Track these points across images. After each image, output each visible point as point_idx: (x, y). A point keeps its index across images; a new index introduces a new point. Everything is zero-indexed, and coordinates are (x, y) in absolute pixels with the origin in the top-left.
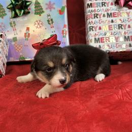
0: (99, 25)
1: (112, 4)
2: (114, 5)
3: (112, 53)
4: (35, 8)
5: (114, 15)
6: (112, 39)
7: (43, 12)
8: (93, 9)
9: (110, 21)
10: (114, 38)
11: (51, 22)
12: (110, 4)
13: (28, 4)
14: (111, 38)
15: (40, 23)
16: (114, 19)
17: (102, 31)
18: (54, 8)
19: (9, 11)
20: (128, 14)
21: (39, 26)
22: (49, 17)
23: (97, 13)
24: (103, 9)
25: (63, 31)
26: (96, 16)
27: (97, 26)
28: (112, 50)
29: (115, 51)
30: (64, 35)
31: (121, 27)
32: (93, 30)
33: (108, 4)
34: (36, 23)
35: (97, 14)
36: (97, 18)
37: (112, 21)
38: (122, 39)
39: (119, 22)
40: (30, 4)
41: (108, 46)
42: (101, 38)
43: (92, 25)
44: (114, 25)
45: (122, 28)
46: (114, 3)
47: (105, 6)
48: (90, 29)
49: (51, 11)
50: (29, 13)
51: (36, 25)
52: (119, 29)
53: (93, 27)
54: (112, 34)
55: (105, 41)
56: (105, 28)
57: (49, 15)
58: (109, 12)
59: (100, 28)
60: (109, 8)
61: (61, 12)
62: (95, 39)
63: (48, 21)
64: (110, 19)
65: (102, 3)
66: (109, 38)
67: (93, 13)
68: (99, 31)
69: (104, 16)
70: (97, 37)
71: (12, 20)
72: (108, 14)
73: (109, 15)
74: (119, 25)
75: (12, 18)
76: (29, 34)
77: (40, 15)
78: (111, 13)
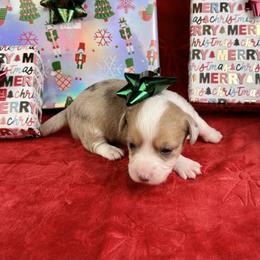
0: (211, 48)
1: (240, 8)
2: (244, 11)
3: (229, 104)
4: (96, 4)
5: (241, 30)
6: (233, 79)
7: (112, 14)
8: (203, 15)
9: (233, 41)
10: (236, 76)
11: (126, 34)
12: (236, 7)
14: (230, 75)
15: (106, 35)
16: (240, 38)
17: (216, 61)
18: (133, 8)
19: (45, 10)
21: (103, 42)
22: (123, 25)
23: (209, 24)
24: (222, 18)
25: (149, 53)
26: (207, 30)
27: (207, 51)
28: (230, 99)
29: (236, 102)
30: (152, 59)
31: (252, 55)
32: (199, 58)
33: (232, 7)
34: (99, 35)
35: (209, 27)
36: (209, 33)
37: (237, 43)
38: (250, 79)
39: (250, 46)
41: (224, 90)
42: (213, 74)
43: (198, 48)
44: (239, 51)
45: (253, 58)
46: (243, 7)
47: (226, 11)
48: (194, 54)
50: (85, 15)
51: (99, 40)
52: (248, 58)
53: (199, 51)
54: (232, 68)
55: (219, 80)
56: (222, 55)
57: (123, 21)
58: (233, 24)
59: (212, 55)
60: (233, 15)
61: (146, 16)
62: (202, 75)
63: (122, 32)
64: (233, 38)
65: (222, 4)
66: (226, 75)
67: (203, 24)
68: (211, 60)
69: (222, 30)
70: (205, 72)
71: (50, 27)
72: (230, 27)
73: (232, 30)
74: (248, 51)
75: (50, 23)
76: (84, 56)
77: (106, 20)
78: (236, 27)
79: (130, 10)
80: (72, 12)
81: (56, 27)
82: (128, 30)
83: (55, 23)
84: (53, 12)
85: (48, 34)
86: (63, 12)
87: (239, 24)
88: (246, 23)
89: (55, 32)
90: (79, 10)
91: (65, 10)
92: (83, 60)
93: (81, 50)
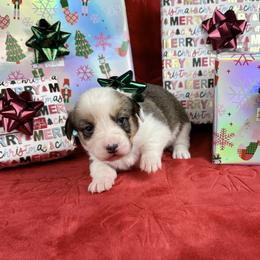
0: (179, 79)
1: (202, 42)
4: (76, 44)
5: (204, 62)
7: (91, 51)
12: (199, 41)
15: (88, 71)
16: (203, 69)
18: (110, 45)
22: (102, 61)
24: (188, 52)
28: (196, 121)
31: (212, 84)
33: (196, 42)
34: (81, 71)
41: (191, 114)
44: (202, 80)
47: (191, 45)
49: (104, 49)
50: (67, 53)
51: (81, 75)
52: (209, 87)
53: (170, 82)
54: (197, 96)
57: (102, 58)
58: (197, 57)
60: (196, 49)
61: (122, 53)
63: (101, 67)
64: (198, 69)
65: (187, 39)
68: (179, 89)
73: (196, 62)
74: (209, 80)
75: (36, 62)
76: (69, 91)
77: (86, 57)
78: (199, 59)
79: (107, 47)
80: (56, 51)
81: (41, 66)
82: (107, 65)
83: (40, 62)
84: (37, 52)
85: (34, 73)
86: (47, 52)
87: (202, 56)
88: (207, 56)
89: (40, 71)
90: (62, 49)
91: (49, 50)
92: (69, 95)
93: (66, 86)
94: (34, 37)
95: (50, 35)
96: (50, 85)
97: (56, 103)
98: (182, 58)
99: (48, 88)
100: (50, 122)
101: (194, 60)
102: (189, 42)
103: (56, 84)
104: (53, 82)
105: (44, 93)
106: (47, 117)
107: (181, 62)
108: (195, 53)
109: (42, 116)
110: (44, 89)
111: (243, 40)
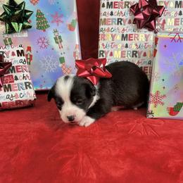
0: (110, 49)
1: (130, 22)
2: (132, 24)
4: (37, 20)
5: (130, 37)
7: (48, 26)
8: (106, 27)
9: (125, 45)
11: (58, 40)
12: (127, 21)
13: (28, 14)
15: (45, 41)
16: (128, 42)
18: (62, 22)
20: (147, 37)
22: (56, 34)
24: (118, 29)
25: (75, 53)
27: (108, 51)
31: (135, 54)
32: (103, 56)
33: (125, 22)
34: (40, 41)
37: (127, 46)
39: (134, 48)
40: (30, 15)
43: (103, 49)
44: (128, 51)
45: (136, 57)
46: (132, 22)
47: (121, 24)
48: (100, 54)
50: (30, 27)
51: (40, 44)
52: (133, 56)
56: (117, 54)
57: (56, 31)
59: (111, 54)
60: (125, 27)
63: (55, 39)
64: (125, 42)
65: (118, 19)
73: (124, 37)
74: (133, 51)
75: (6, 33)
76: (31, 56)
77: (44, 31)
78: (127, 35)
79: (60, 23)
80: (21, 25)
81: (10, 36)
82: (60, 37)
83: (9, 33)
84: (7, 25)
85: (5, 41)
86: (15, 25)
87: (128, 33)
88: (133, 33)
89: (10, 39)
90: (26, 24)
91: (16, 23)
92: (31, 59)
93: (29, 52)
94: (5, 13)
95: (17, 12)
96: (18, 51)
97: (21, 64)
98: (114, 33)
99: (16, 53)
100: (16, 79)
101: (123, 35)
102: (119, 21)
103: (22, 51)
104: (20, 49)
105: (13, 57)
106: (14, 74)
107: (113, 37)
108: (124, 30)
109: (11, 74)
110: (13, 54)
111: (161, 22)
